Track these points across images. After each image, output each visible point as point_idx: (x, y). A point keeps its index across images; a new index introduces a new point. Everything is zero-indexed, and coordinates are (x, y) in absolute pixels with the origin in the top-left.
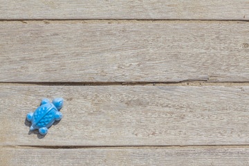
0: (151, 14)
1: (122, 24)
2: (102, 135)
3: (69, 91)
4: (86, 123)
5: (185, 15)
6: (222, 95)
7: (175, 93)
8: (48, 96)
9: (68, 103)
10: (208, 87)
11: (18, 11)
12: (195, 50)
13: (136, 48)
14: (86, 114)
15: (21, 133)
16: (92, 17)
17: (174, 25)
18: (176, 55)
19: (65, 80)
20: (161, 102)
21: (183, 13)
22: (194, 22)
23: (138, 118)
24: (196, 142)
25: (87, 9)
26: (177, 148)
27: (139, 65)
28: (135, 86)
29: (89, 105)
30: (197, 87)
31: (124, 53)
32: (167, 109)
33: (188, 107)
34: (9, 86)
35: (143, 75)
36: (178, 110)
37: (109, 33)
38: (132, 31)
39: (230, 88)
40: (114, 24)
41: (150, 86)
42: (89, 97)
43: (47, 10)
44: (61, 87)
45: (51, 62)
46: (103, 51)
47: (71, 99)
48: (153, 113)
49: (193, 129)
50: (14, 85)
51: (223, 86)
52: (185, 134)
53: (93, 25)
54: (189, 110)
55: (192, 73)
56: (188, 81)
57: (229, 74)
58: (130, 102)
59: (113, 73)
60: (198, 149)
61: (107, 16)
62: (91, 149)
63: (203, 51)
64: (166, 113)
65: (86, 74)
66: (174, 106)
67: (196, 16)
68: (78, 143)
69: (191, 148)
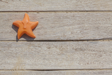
0: (86, 8)
1: (73, 13)
3: (49, 44)
4: (57, 59)
5: (102, 9)
7: (98, 45)
8: (39, 47)
9: (48, 49)
11: (24, 8)
12: (106, 25)
13: (79, 24)
14: (57, 55)
15: (27, 64)
16: (59, 10)
17: (97, 14)
18: (97, 27)
19: (47, 39)
20: (91, 49)
21: (100, 8)
22: (105, 12)
23: (81, 56)
24: (107, 67)
25: (57, 7)
26: (99, 71)
27: (81, 32)
28: (79, 42)
29: (58, 50)
31: (74, 27)
32: (94, 52)
33: (104, 51)
34: (21, 42)
35: (83, 37)
36: (99, 53)
37: (67, 17)
38: (77, 16)
40: (69, 13)
41: (86, 42)
42: (58, 47)
43: (38, 7)
44: (45, 42)
45: (40, 31)
46: (64, 26)
47: (50, 48)
48: (87, 54)
49: (106, 61)
52: (102, 64)
53: (59, 14)
54: (104, 53)
55: (105, 36)
56: (103, 39)
58: (77, 49)
59: (69, 36)
60: (108, 71)
61: (66, 10)
62: (59, 71)
63: (110, 25)
64: (93, 54)
65: (57, 36)
66: (97, 51)
67: (106, 9)
69: (105, 70)
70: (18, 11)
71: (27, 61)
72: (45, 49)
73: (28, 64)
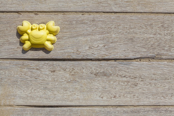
0: (113, 8)
1: (92, 16)
2: (77, 98)
3: (53, 65)
4: (65, 89)
5: (139, 9)
6: (165, 69)
7: (131, 67)
8: (37, 69)
9: (52, 74)
10: (155, 63)
11: (14, 5)
12: (146, 35)
13: (102, 33)
14: (65, 82)
15: (17, 96)
16: (70, 10)
17: (131, 17)
18: (132, 39)
19: (50, 57)
20: (120, 73)
21: (137, 7)
22: (145, 15)
23: (103, 85)
24: (145, 103)
25: (66, 4)
26: (132, 108)
27: (104, 46)
28: (102, 62)
29: (68, 75)
30: (147, 63)
31: (93, 37)
32: (125, 79)
33: (140, 77)
34: (8, 61)
35: (107, 54)
36: (133, 80)
37: (82, 22)
38: (99, 21)
39: (171, 64)
40: (86, 16)
41: (113, 62)
42: (68, 70)
43: (36, 4)
44: (47, 62)
46: (78, 36)
47: (54, 71)
48: (114, 82)
49: (143, 93)
50: (12, 61)
51: (166, 62)
52: (138, 97)
53: (71, 16)
54: (141, 79)
55: (144, 52)
56: (140, 58)
57: (170, 54)
58: (98, 73)
59: (85, 52)
60: (148, 108)
61: (81, 10)
62: (69, 108)
63: (152, 36)
64: (124, 82)
65: (65, 53)
66: (130, 77)
67: (147, 10)
68: (60, 103)
69: (142, 108)
70: (4, 10)
71: (18, 92)
72: (47, 73)
73: (20, 97)
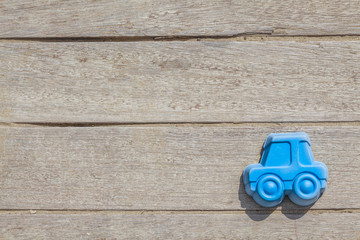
2: (127, 108)
6: (293, 53)
10: (272, 43)
30: (257, 42)
39: (303, 44)
50: (9, 42)
51: (293, 41)
57: (301, 25)
68: (95, 118)
